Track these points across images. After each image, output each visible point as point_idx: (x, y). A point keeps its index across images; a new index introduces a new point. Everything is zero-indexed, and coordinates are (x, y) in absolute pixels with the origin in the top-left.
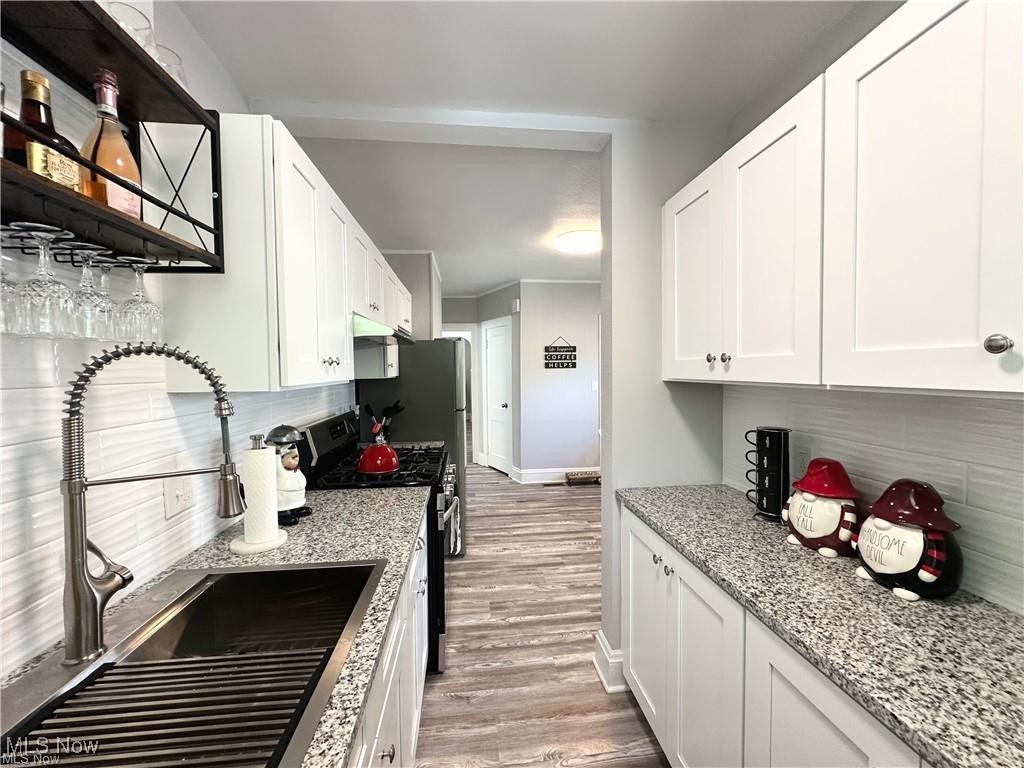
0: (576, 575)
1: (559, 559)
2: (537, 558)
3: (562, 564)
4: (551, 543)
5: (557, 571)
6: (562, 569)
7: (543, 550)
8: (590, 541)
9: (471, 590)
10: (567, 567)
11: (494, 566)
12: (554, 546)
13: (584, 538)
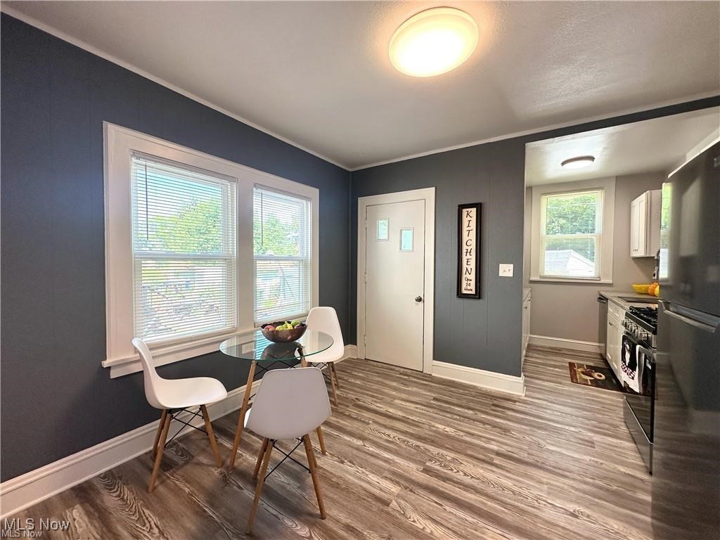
0: (492, 437)
1: (497, 460)
2: (526, 476)
3: (498, 454)
4: (490, 490)
5: (510, 449)
6: (503, 449)
7: (509, 483)
8: (436, 466)
9: (622, 469)
10: (495, 448)
11: (595, 490)
12: (489, 483)
13: (446, 479)
